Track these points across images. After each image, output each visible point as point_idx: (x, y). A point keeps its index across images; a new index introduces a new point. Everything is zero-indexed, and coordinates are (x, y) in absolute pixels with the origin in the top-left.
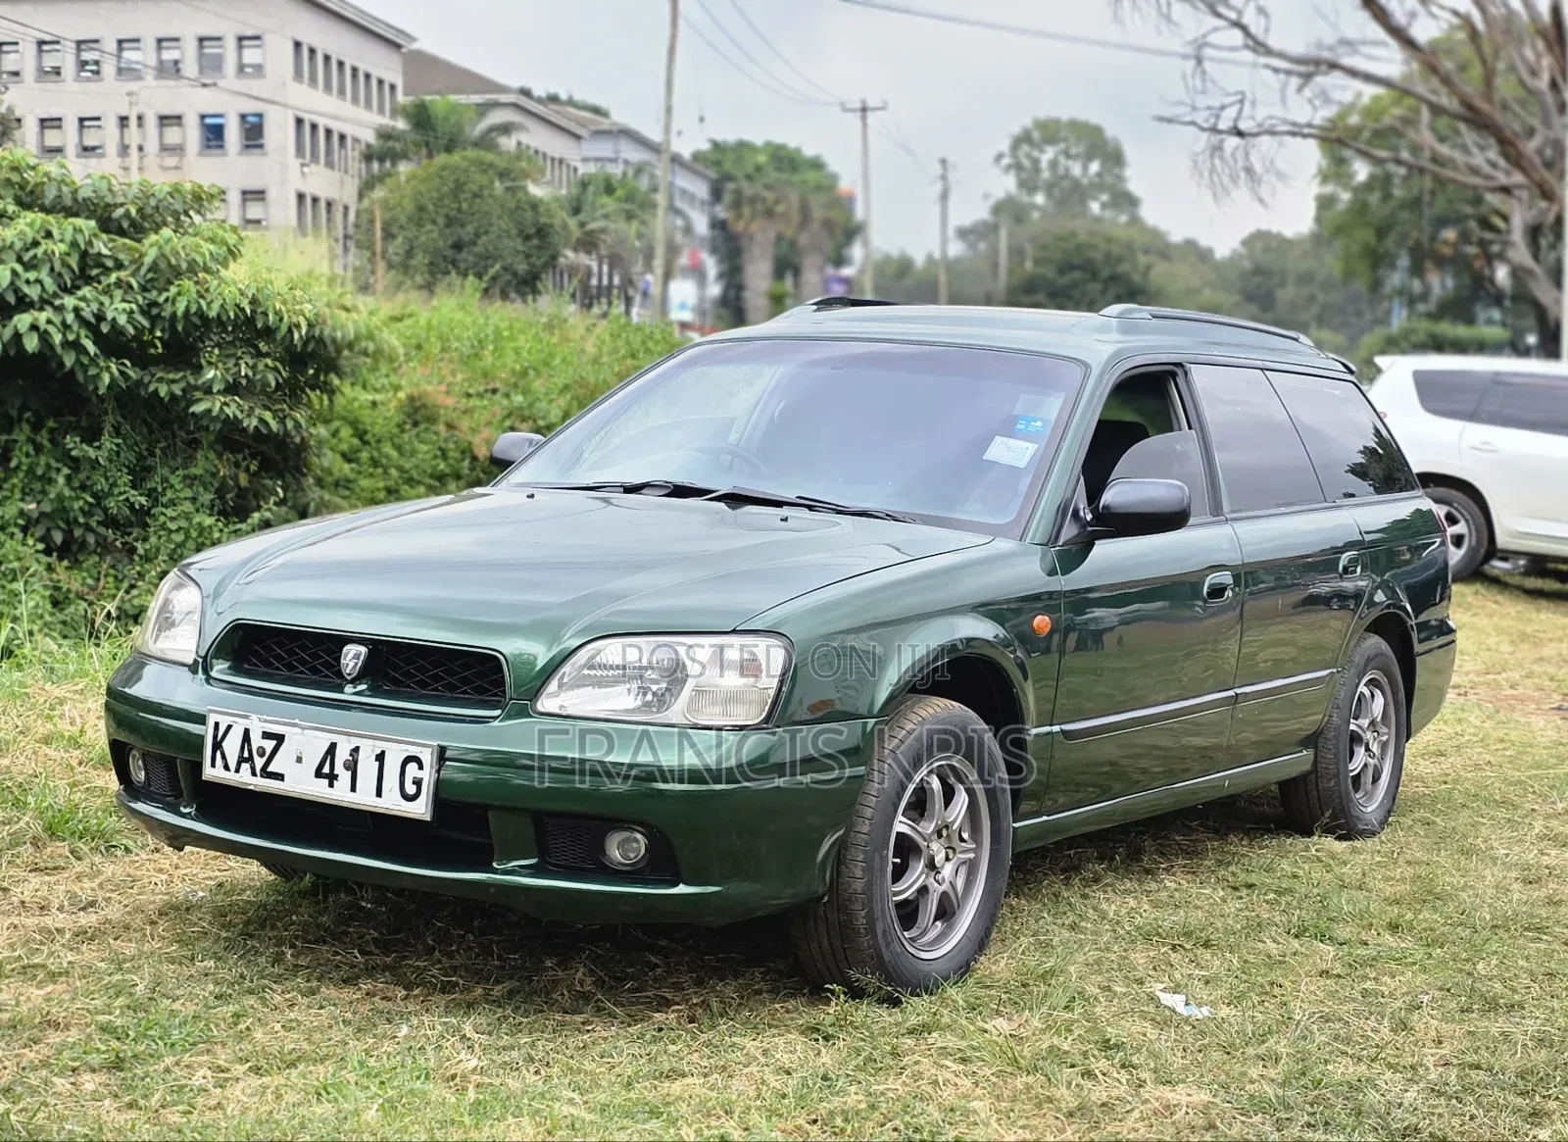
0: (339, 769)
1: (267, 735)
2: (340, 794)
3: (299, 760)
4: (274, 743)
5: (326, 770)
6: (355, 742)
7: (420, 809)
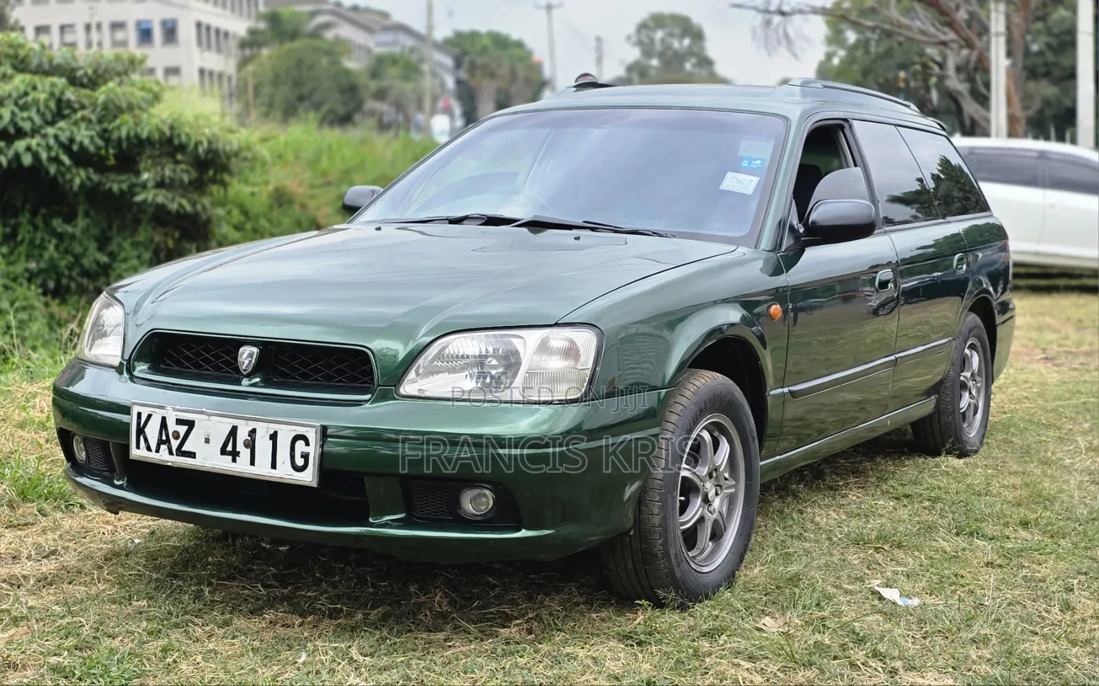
0: (240, 447)
1: (180, 422)
2: (241, 467)
3: (207, 441)
4: (186, 427)
5: (229, 448)
6: (252, 425)
7: (308, 477)
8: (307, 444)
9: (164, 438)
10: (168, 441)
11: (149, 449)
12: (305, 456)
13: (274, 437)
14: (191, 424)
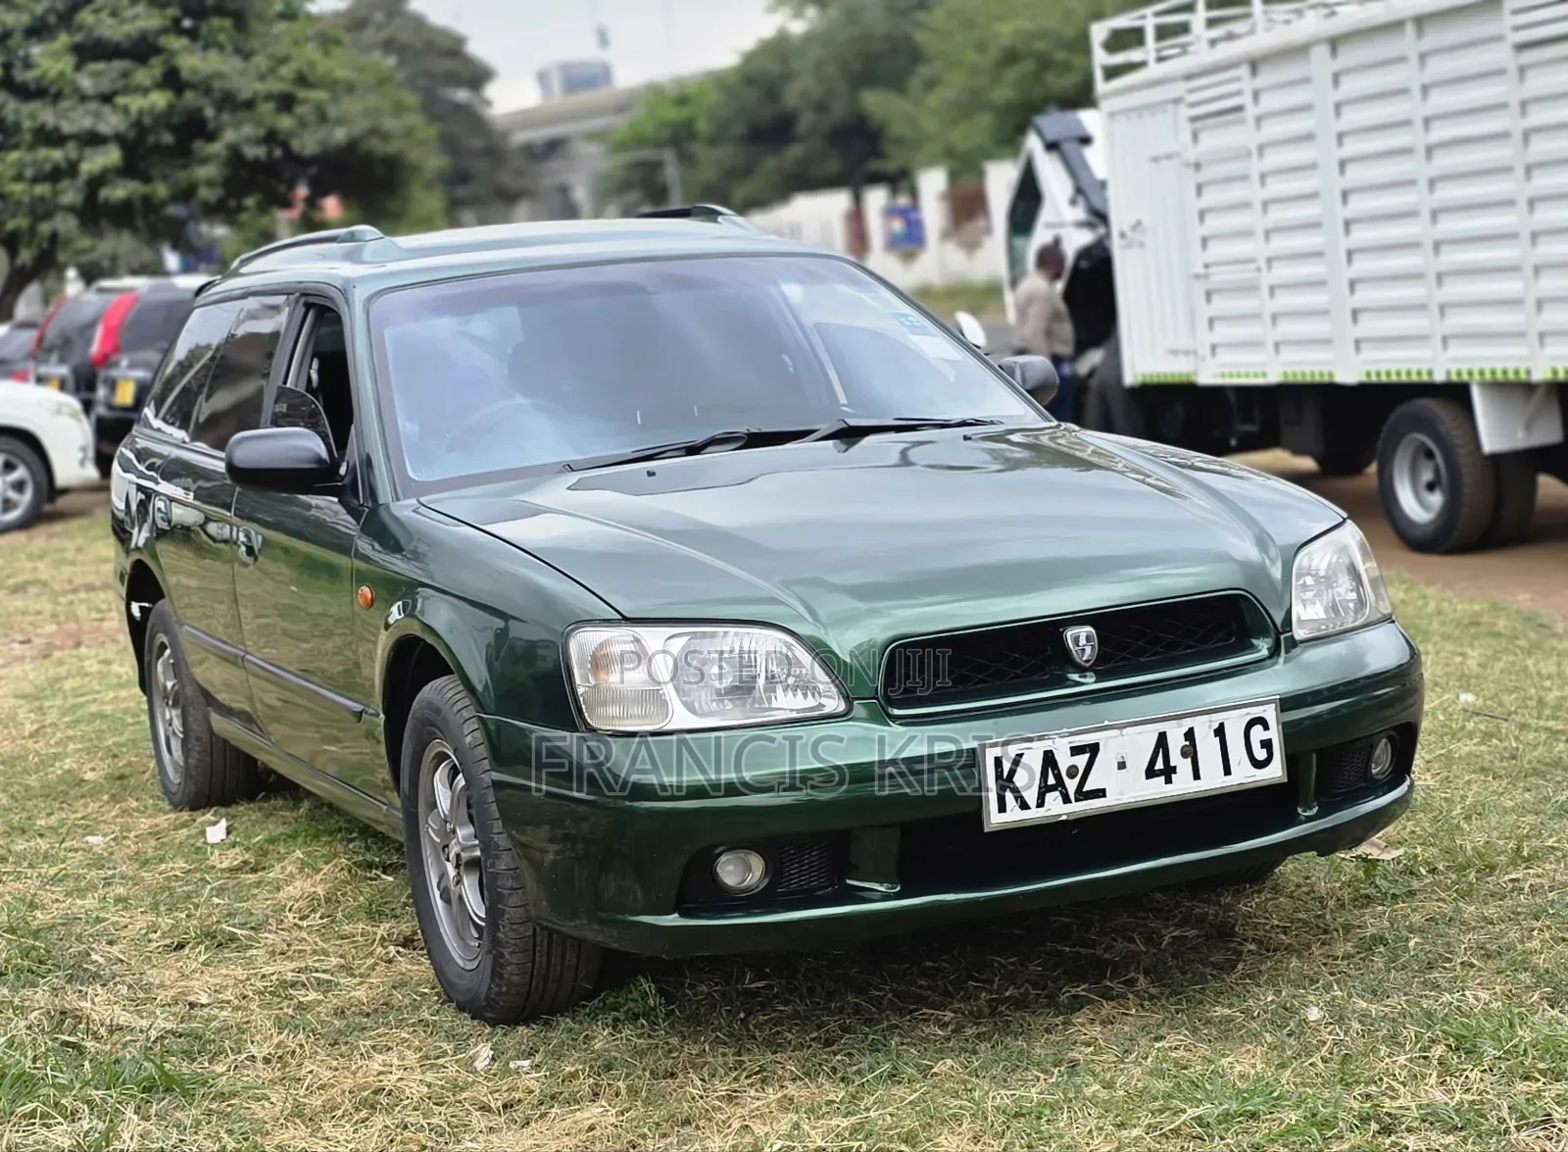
0: (1175, 758)
1: (1076, 751)
2: (1183, 785)
3: (1122, 765)
4: (1087, 756)
5: (1159, 765)
6: (1187, 723)
7: (1276, 772)
8: (1266, 728)
9: (1051, 781)
10: (1060, 784)
11: (1024, 806)
12: (1267, 744)
13: (1220, 732)
14: (1093, 749)
